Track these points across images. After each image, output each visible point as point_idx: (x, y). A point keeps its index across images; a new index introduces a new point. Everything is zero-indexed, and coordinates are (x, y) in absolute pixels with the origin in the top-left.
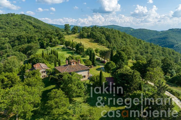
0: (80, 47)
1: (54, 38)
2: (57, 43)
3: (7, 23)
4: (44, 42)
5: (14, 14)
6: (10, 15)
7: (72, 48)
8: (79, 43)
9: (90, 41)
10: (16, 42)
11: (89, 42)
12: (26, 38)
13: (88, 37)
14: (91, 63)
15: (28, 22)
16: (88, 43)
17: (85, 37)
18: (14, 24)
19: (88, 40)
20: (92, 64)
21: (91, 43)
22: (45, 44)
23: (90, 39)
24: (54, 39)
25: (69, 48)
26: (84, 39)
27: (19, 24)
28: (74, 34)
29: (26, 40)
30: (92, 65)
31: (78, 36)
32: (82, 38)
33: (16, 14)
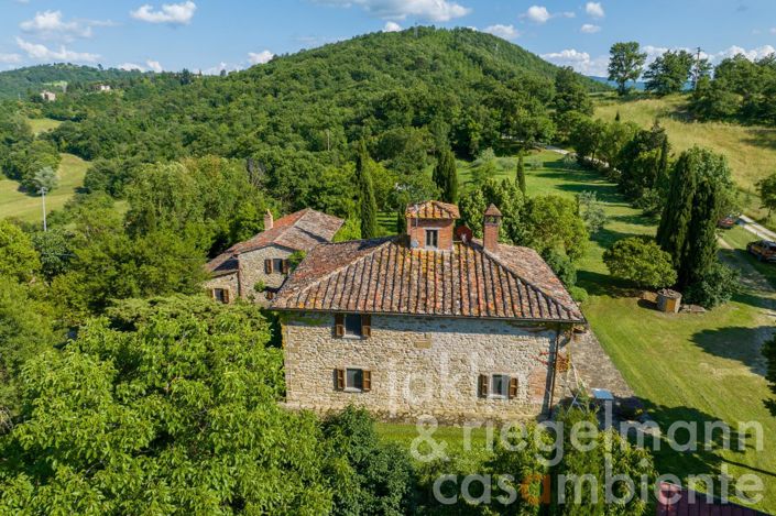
0: (645, 155)
1: (528, 107)
2: (539, 136)
3: (388, 59)
4: (471, 126)
5: (433, 27)
6: (416, 33)
7: (607, 165)
8: (647, 128)
9: (752, 137)
10: (368, 124)
11: (741, 145)
12: (412, 108)
13: (746, 115)
14: (662, 267)
15: (470, 57)
16: (730, 148)
17: (720, 116)
18: (409, 61)
19: (740, 130)
20: (673, 278)
21: (758, 150)
22: (476, 138)
23: (759, 128)
24: (522, 113)
25: (589, 167)
26: (715, 125)
27: (430, 61)
28: (660, 95)
29: (409, 116)
30: (676, 288)
31: (681, 108)
32: (702, 120)
33: (437, 28)
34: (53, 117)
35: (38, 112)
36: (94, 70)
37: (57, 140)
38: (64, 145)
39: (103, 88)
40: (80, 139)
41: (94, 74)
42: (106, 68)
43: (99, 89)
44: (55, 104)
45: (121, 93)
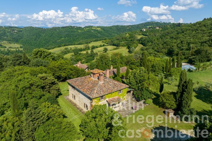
34: (143, 35)
35: (141, 34)
36: (159, 23)
37: (140, 41)
38: (141, 42)
39: (157, 28)
40: (144, 41)
41: (159, 24)
42: (162, 22)
43: (156, 28)
44: (145, 32)
45: (161, 29)
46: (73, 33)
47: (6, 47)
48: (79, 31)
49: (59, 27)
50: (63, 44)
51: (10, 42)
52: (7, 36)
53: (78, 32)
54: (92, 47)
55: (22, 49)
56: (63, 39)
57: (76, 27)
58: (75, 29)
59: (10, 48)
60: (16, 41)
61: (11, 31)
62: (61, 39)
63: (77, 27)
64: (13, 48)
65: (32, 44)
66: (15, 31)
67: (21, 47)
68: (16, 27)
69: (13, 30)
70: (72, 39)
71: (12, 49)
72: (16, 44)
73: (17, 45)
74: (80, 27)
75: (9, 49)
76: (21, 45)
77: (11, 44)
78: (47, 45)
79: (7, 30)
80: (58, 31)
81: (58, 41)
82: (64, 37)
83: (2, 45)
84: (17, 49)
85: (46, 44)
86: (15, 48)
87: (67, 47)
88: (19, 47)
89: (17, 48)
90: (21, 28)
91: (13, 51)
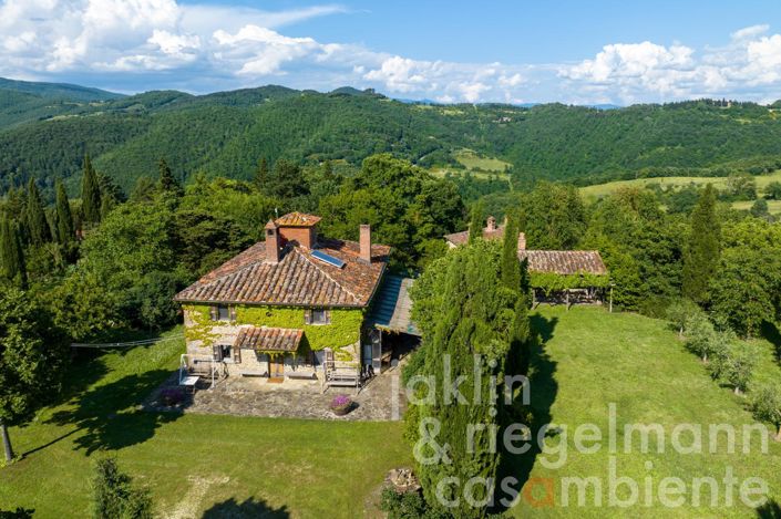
46: (709, 129)
47: (464, 167)
48: (742, 121)
49: (658, 106)
50: (647, 170)
51: (481, 151)
52: (479, 135)
53: (738, 125)
54: (768, 190)
55: (508, 178)
56: (663, 149)
57: (729, 106)
58: (725, 112)
59: (477, 170)
60: (500, 150)
61: (492, 119)
62: (654, 152)
63: (735, 103)
64: (482, 171)
65: (547, 164)
66: (505, 119)
67: (507, 172)
68: (510, 107)
69: (500, 116)
70: (699, 151)
71: (480, 176)
72: (496, 160)
73: (497, 164)
74: (750, 103)
75: (472, 174)
76: (509, 165)
77: (482, 158)
78: (596, 168)
79: (482, 114)
80: (648, 118)
81: (640, 157)
82: (668, 145)
83: (458, 159)
84: (494, 177)
85: (594, 166)
86: (490, 171)
87: (658, 180)
88: (503, 169)
89: (495, 173)
90: (525, 109)
91: (479, 182)
